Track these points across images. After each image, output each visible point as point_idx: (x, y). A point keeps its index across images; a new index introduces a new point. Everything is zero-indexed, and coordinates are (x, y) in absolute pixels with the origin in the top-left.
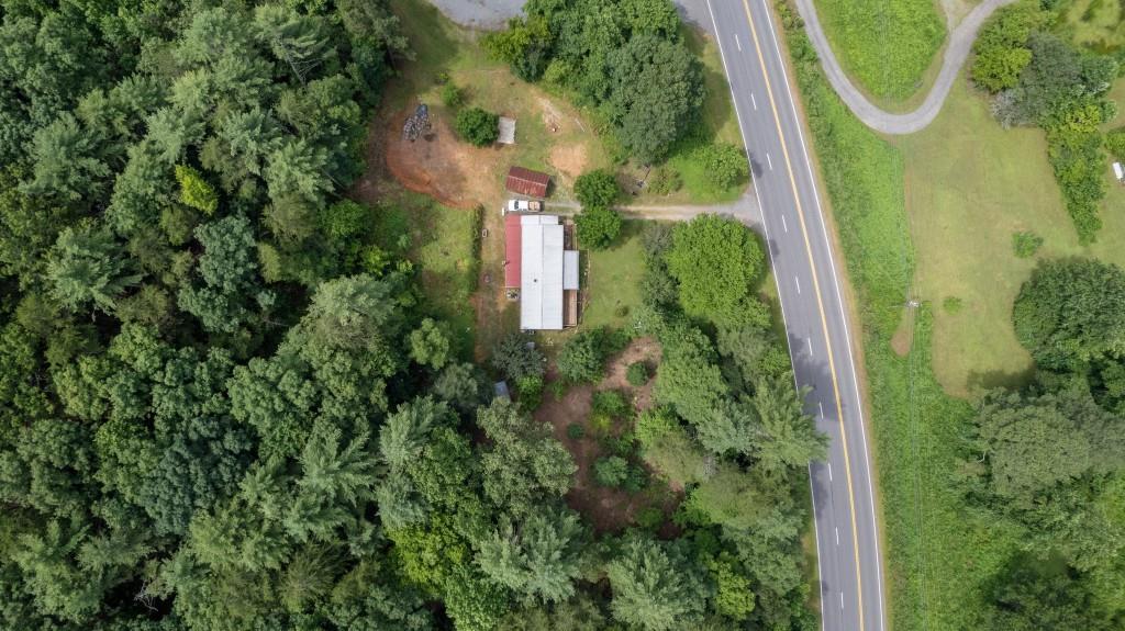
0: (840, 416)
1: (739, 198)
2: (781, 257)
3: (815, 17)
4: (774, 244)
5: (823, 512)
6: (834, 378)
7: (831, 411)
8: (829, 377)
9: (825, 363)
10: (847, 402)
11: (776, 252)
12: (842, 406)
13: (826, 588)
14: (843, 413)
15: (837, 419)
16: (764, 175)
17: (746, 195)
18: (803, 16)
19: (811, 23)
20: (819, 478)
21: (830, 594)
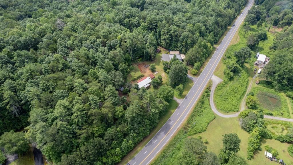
0: (166, 135)
1: (180, 99)
2: (179, 109)
3: (213, 91)
4: (180, 107)
5: (148, 146)
6: (171, 129)
7: (166, 133)
8: (171, 128)
9: (172, 126)
10: (170, 133)
11: (179, 108)
12: (168, 134)
13: (134, 159)
14: (168, 135)
15: (165, 135)
16: (186, 99)
17: (181, 99)
18: (212, 90)
19: (212, 92)
20: (153, 141)
21: (134, 160)
